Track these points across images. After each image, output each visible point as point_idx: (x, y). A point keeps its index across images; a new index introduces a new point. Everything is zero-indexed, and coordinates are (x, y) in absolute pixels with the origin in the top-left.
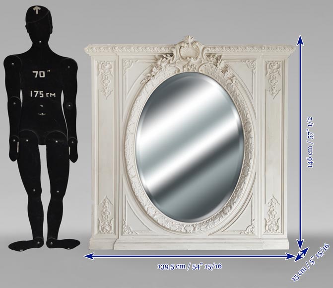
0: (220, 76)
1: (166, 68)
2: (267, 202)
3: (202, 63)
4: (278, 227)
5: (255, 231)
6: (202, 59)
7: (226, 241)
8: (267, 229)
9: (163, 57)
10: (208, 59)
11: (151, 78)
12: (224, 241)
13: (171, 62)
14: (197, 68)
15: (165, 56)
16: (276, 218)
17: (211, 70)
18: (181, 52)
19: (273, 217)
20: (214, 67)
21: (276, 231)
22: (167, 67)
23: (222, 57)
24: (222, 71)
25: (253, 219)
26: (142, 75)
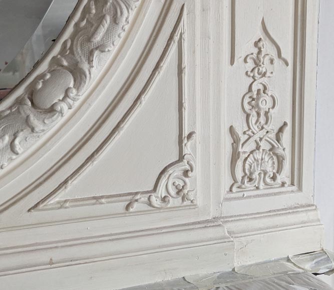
2: (240, 54)
4: (280, 160)
5: (196, 185)
7: (56, 255)
8: (239, 174)
12: (44, 257)
16: (274, 126)
19: (262, 120)
21: (274, 178)
25: (186, 133)
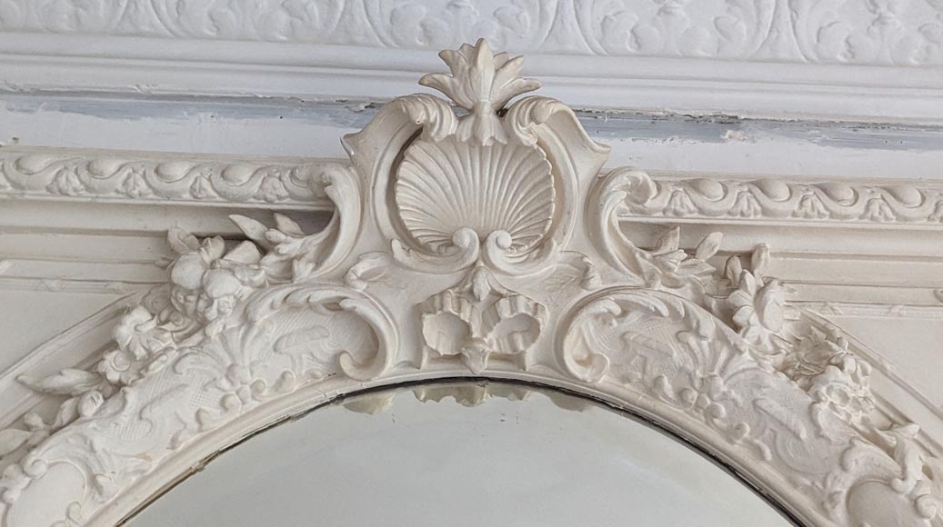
0: (772, 405)
1: (247, 320)
3: (596, 283)
6: (592, 260)
9: (236, 239)
10: (645, 260)
11: (89, 409)
13: (304, 270)
14: (546, 321)
15: (251, 227)
17: (677, 354)
18: (401, 195)
20: (710, 324)
22: (262, 314)
23: (766, 264)
24: (784, 368)
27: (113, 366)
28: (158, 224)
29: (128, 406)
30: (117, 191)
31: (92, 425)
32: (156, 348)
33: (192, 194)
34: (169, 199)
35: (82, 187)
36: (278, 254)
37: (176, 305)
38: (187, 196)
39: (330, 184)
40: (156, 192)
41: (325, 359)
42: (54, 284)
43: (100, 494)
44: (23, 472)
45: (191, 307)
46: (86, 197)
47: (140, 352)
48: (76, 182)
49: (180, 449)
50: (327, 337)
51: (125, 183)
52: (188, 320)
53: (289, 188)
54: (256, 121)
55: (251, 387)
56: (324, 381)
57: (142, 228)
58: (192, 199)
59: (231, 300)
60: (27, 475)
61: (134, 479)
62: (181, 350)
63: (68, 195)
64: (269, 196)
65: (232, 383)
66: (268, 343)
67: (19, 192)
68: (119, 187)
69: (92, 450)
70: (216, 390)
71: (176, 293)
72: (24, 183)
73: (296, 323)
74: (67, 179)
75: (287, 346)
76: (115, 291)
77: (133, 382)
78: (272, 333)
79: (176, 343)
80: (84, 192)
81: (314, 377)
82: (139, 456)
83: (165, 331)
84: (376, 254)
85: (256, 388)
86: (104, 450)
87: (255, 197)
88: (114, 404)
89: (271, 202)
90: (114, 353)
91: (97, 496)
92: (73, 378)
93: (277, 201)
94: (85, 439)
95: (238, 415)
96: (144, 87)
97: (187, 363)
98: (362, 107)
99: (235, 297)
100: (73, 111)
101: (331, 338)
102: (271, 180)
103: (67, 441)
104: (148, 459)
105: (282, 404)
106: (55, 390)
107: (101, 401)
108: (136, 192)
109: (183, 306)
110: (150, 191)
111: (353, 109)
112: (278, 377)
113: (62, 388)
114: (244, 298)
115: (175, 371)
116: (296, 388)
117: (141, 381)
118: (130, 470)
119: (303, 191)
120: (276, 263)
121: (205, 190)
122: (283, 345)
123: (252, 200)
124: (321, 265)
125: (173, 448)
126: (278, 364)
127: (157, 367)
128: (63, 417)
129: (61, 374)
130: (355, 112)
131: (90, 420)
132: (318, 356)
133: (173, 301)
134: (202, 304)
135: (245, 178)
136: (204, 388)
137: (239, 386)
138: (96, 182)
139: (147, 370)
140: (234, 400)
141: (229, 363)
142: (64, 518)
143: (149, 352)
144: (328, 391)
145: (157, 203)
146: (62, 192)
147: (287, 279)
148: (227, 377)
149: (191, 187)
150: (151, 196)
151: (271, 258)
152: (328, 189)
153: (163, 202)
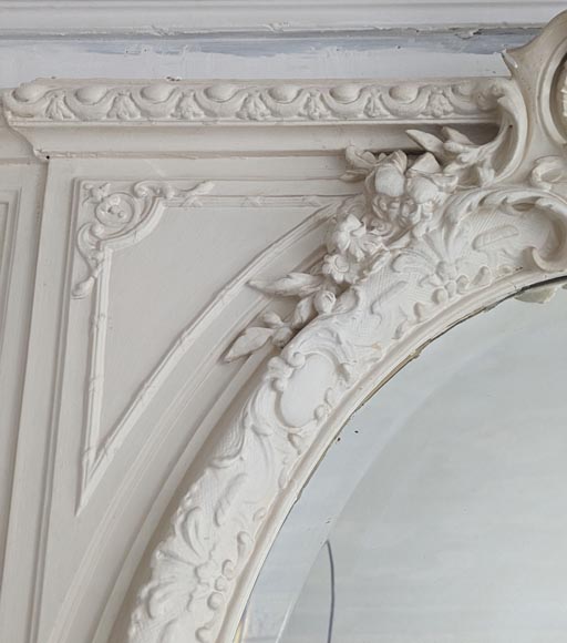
1: (447, 221)
9: (415, 153)
13: (487, 175)
15: (429, 141)
22: (461, 216)
26: (237, 288)
27: (337, 268)
28: (334, 143)
29: (361, 302)
30: (300, 115)
31: (335, 320)
32: (373, 250)
33: (366, 113)
34: (346, 119)
35: (269, 111)
36: (460, 162)
37: (378, 213)
38: (361, 116)
39: (502, 96)
40: (334, 113)
41: (516, 256)
42: (257, 200)
43: (347, 380)
44: (287, 363)
45: (394, 213)
46: (272, 121)
47: (360, 255)
48: (263, 108)
49: (401, 340)
50: (517, 235)
51: (307, 106)
52: (389, 226)
53: (455, 103)
54: (378, 51)
55: (457, 281)
56: (514, 275)
57: (321, 148)
58: (366, 117)
59: (431, 205)
60: (290, 366)
61: (369, 367)
62: (393, 251)
63: (255, 119)
64: (436, 111)
65: (442, 279)
66: (467, 243)
67: (212, 119)
68: (301, 110)
69: (338, 342)
70: (430, 286)
71: (379, 201)
72: (217, 110)
73: (489, 223)
74: (255, 105)
75: (484, 245)
76: (311, 204)
77: (357, 281)
78: (471, 234)
79: (387, 245)
80: (269, 117)
81: (506, 271)
82: (372, 346)
83: (376, 236)
84: (550, 158)
85: (461, 283)
86: (347, 342)
87: (423, 113)
88: (347, 300)
89: (437, 117)
90: (335, 257)
91: (344, 382)
92: (300, 281)
93: (443, 117)
94: (332, 333)
95: (445, 308)
96: (276, 25)
97: (401, 264)
98: (471, 33)
99: (433, 202)
100: (214, 51)
101: (520, 235)
102: (438, 97)
103: (317, 335)
104: (378, 348)
105: (482, 296)
106: (286, 292)
107: (334, 299)
108: (317, 114)
109: (385, 213)
110: (329, 112)
111: (463, 36)
112: (477, 272)
113: (292, 291)
114: (442, 203)
115: (394, 271)
116: (491, 281)
117: (365, 280)
118: (367, 359)
119: (468, 106)
120: (457, 171)
121: (379, 109)
122: (480, 244)
123: (420, 116)
124: (502, 171)
125: (397, 337)
126: (477, 260)
127: (378, 267)
128: (302, 315)
129: (288, 277)
130: (464, 39)
131: (331, 316)
132: (509, 251)
133: (375, 209)
134: (405, 210)
135: (413, 96)
136: (420, 284)
137: (447, 282)
138: (281, 107)
139: (370, 269)
140: (443, 294)
141: (437, 261)
142: (322, 402)
143: (367, 254)
144: (518, 282)
145: (335, 123)
146: (251, 118)
147: (474, 184)
148: (437, 273)
149: (366, 107)
150: (329, 118)
151: (453, 168)
152: (500, 100)
153: (340, 123)
